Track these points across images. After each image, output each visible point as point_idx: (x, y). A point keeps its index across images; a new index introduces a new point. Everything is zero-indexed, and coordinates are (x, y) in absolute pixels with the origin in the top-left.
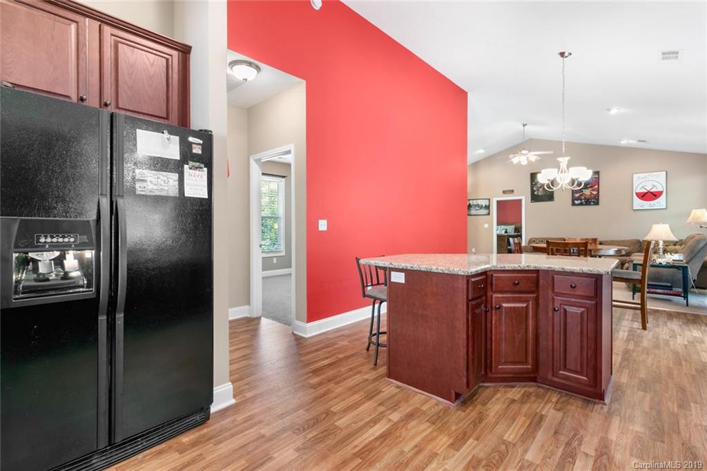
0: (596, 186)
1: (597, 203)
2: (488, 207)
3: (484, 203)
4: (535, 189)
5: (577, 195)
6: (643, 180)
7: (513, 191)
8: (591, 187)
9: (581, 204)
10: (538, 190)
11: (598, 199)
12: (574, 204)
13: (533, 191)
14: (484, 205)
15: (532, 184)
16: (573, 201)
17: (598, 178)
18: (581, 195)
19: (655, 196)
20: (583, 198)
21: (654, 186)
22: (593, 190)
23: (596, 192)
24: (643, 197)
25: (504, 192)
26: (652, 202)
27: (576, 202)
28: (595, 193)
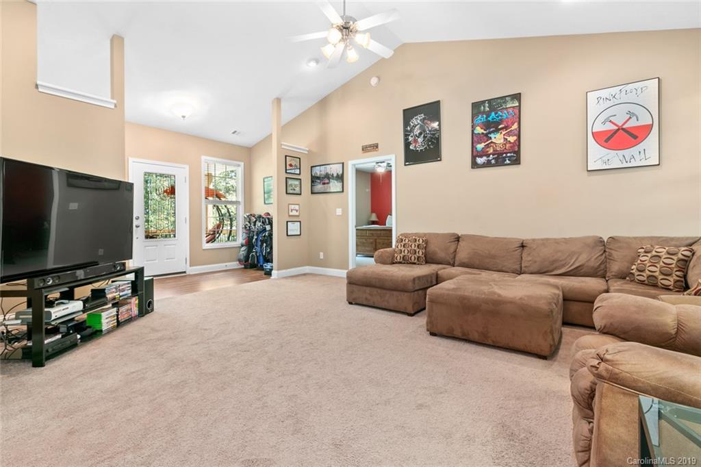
0: (515, 126)
1: (516, 161)
2: (341, 178)
3: (335, 170)
4: (410, 139)
5: (480, 147)
6: (609, 104)
7: (375, 147)
8: (506, 128)
9: (488, 164)
10: (416, 141)
11: (518, 153)
12: (475, 165)
13: (407, 144)
14: (335, 175)
15: (405, 131)
16: (474, 158)
17: (520, 106)
18: (488, 146)
19: (636, 137)
20: (491, 151)
21: (634, 114)
22: (509, 134)
23: (515, 138)
24: (607, 141)
25: (366, 149)
26: (627, 153)
27: (480, 161)
28: (512, 139)
